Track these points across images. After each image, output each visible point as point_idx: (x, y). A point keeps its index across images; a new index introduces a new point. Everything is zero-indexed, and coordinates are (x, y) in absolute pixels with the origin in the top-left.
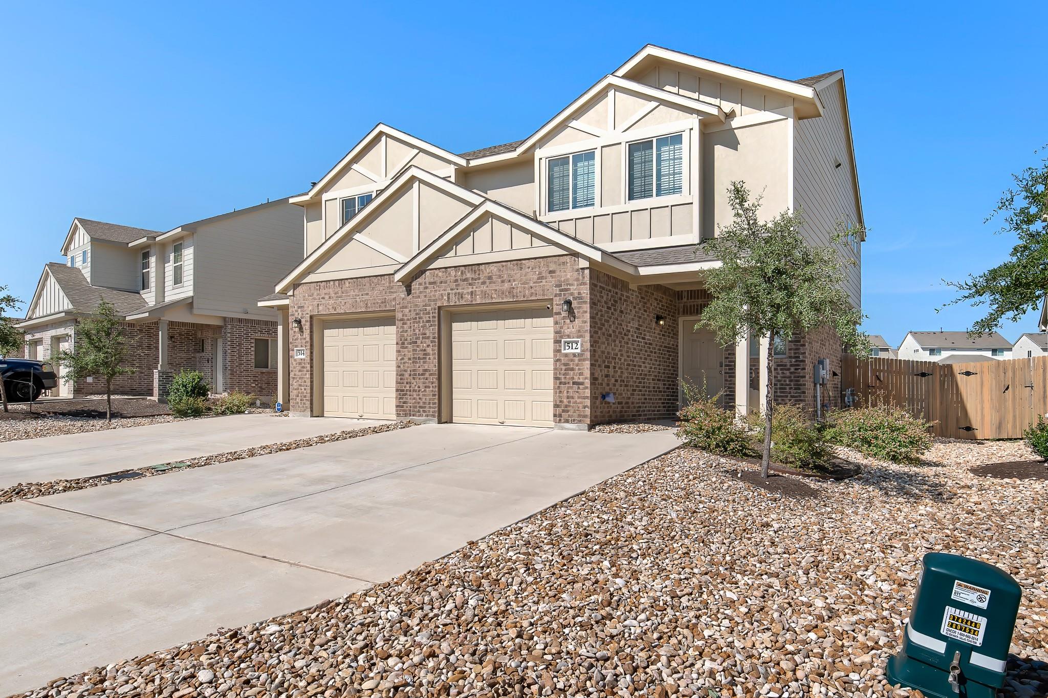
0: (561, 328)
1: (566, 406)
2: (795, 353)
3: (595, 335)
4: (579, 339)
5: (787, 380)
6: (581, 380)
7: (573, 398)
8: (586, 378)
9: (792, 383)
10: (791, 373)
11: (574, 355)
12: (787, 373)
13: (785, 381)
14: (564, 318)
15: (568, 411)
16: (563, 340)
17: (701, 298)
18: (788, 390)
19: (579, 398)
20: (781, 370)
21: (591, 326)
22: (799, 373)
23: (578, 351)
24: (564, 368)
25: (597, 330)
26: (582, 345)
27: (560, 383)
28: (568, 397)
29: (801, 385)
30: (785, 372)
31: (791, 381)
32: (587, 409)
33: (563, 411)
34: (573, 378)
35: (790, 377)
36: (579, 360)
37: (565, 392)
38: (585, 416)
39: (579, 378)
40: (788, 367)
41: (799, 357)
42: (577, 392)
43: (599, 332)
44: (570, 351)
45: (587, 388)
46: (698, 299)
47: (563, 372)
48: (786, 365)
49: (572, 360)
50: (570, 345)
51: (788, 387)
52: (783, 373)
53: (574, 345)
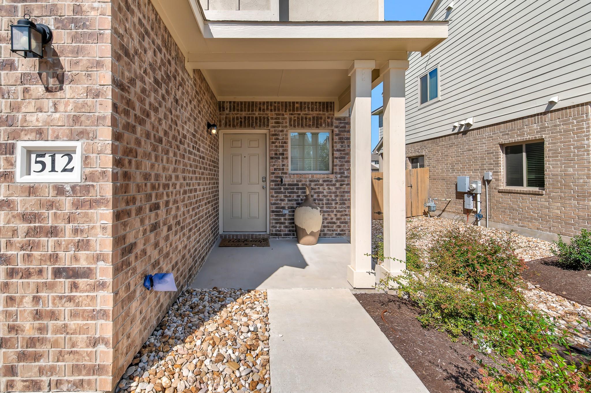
0: (15, 108)
1: (32, 342)
2: (340, 169)
3: (127, 135)
4: (78, 145)
5: (333, 195)
6: (83, 264)
7: (53, 315)
8: (98, 258)
9: (338, 199)
10: (337, 188)
11: (60, 190)
12: (333, 189)
13: (331, 196)
14: (24, 79)
15: (36, 357)
16: (20, 145)
17: (245, 111)
18: (334, 205)
19: (74, 315)
20: (327, 185)
21: (115, 107)
22: (344, 189)
23: (75, 177)
24: (22, 227)
25: (131, 120)
26: (86, 160)
27: (11, 273)
28: (38, 315)
29: (346, 200)
30: (331, 187)
31: (336, 196)
32: (101, 347)
33: (22, 357)
34: (54, 258)
35: (335, 193)
36: (77, 205)
37: (28, 299)
38: (98, 370)
39: (76, 259)
40: (334, 182)
41: (343, 173)
42: (70, 299)
43: (139, 128)
44: (47, 177)
45: (102, 285)
46: (241, 111)
47: (20, 239)
48: (331, 181)
49: (51, 205)
50: (47, 160)
51: (333, 202)
52: (329, 189)
53: (61, 161)
